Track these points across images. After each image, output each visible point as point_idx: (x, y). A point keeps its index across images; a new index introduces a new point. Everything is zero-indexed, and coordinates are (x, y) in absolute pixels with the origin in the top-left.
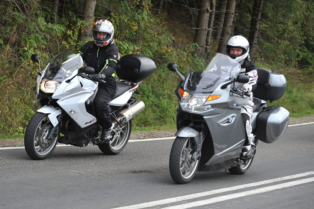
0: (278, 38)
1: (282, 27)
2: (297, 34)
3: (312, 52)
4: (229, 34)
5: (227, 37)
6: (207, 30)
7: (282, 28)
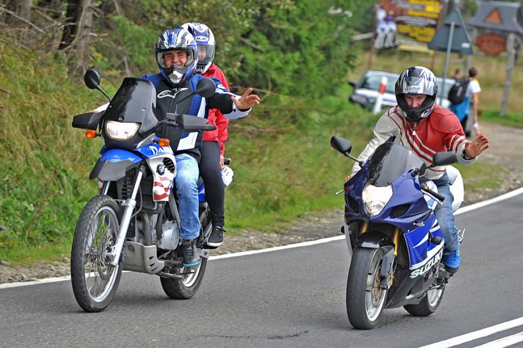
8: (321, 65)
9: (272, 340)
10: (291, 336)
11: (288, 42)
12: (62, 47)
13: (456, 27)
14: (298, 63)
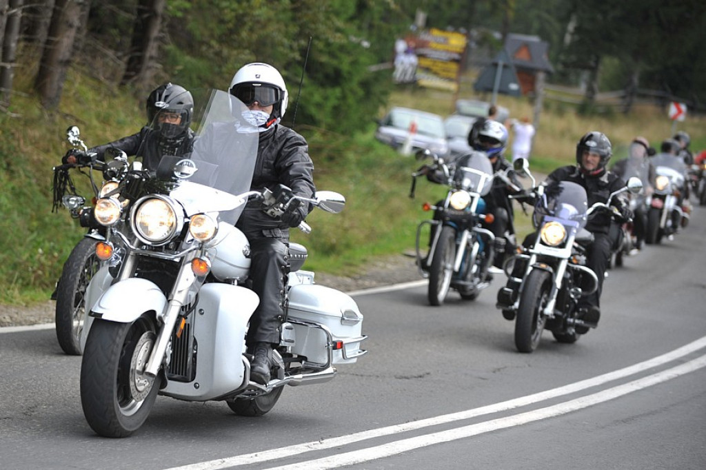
0: (221, 41)
1: (233, 10)
2: (279, 30)
3: (322, 85)
4: (71, 26)
5: (68, 37)
6: (5, 12)
7: (233, 14)
8: (360, 101)
9: (400, 380)
10: (415, 377)
11: (327, 76)
12: (127, 77)
13: (505, 67)
14: (338, 99)
